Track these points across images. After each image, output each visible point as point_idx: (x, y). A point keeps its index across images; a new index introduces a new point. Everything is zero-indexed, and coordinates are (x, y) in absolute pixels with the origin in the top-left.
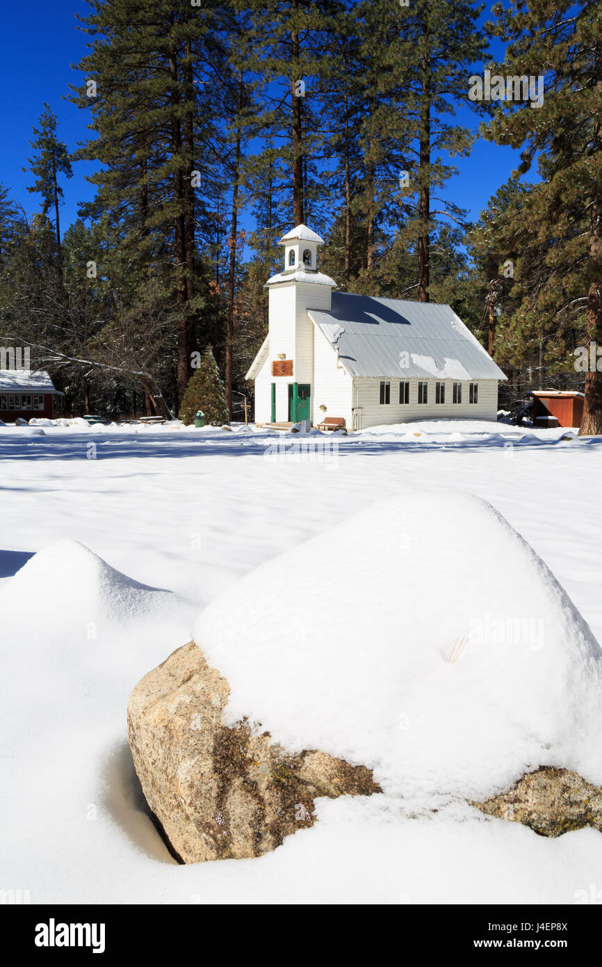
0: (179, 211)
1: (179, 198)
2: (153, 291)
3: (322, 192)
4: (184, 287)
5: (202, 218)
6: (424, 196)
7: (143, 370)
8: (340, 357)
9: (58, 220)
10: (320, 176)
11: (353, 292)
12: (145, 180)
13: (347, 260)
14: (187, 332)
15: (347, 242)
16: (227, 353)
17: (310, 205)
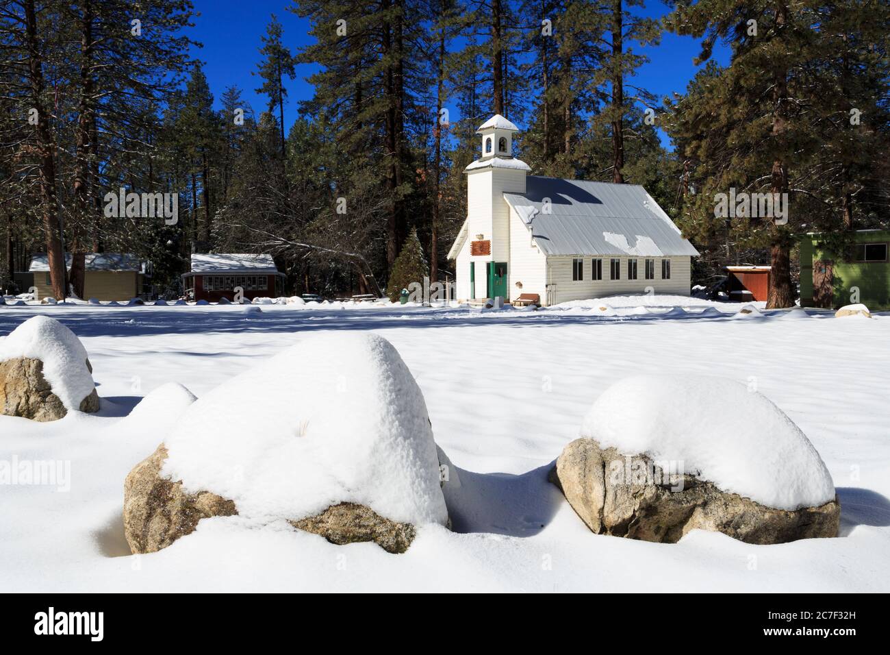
0: (388, 105)
1: (388, 94)
2: (365, 180)
3: (520, 84)
4: (392, 175)
5: (411, 111)
6: (617, 84)
7: (356, 252)
8: (534, 236)
9: (282, 117)
10: (520, 69)
11: (549, 175)
12: (356, 80)
13: (545, 145)
14: (396, 216)
15: (545, 129)
16: (433, 234)
17: (511, 95)
